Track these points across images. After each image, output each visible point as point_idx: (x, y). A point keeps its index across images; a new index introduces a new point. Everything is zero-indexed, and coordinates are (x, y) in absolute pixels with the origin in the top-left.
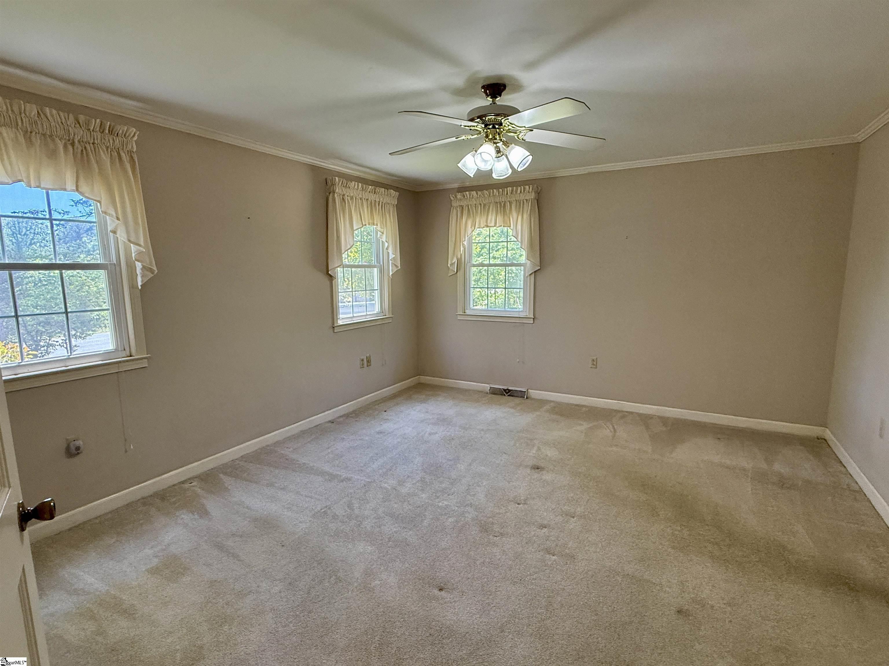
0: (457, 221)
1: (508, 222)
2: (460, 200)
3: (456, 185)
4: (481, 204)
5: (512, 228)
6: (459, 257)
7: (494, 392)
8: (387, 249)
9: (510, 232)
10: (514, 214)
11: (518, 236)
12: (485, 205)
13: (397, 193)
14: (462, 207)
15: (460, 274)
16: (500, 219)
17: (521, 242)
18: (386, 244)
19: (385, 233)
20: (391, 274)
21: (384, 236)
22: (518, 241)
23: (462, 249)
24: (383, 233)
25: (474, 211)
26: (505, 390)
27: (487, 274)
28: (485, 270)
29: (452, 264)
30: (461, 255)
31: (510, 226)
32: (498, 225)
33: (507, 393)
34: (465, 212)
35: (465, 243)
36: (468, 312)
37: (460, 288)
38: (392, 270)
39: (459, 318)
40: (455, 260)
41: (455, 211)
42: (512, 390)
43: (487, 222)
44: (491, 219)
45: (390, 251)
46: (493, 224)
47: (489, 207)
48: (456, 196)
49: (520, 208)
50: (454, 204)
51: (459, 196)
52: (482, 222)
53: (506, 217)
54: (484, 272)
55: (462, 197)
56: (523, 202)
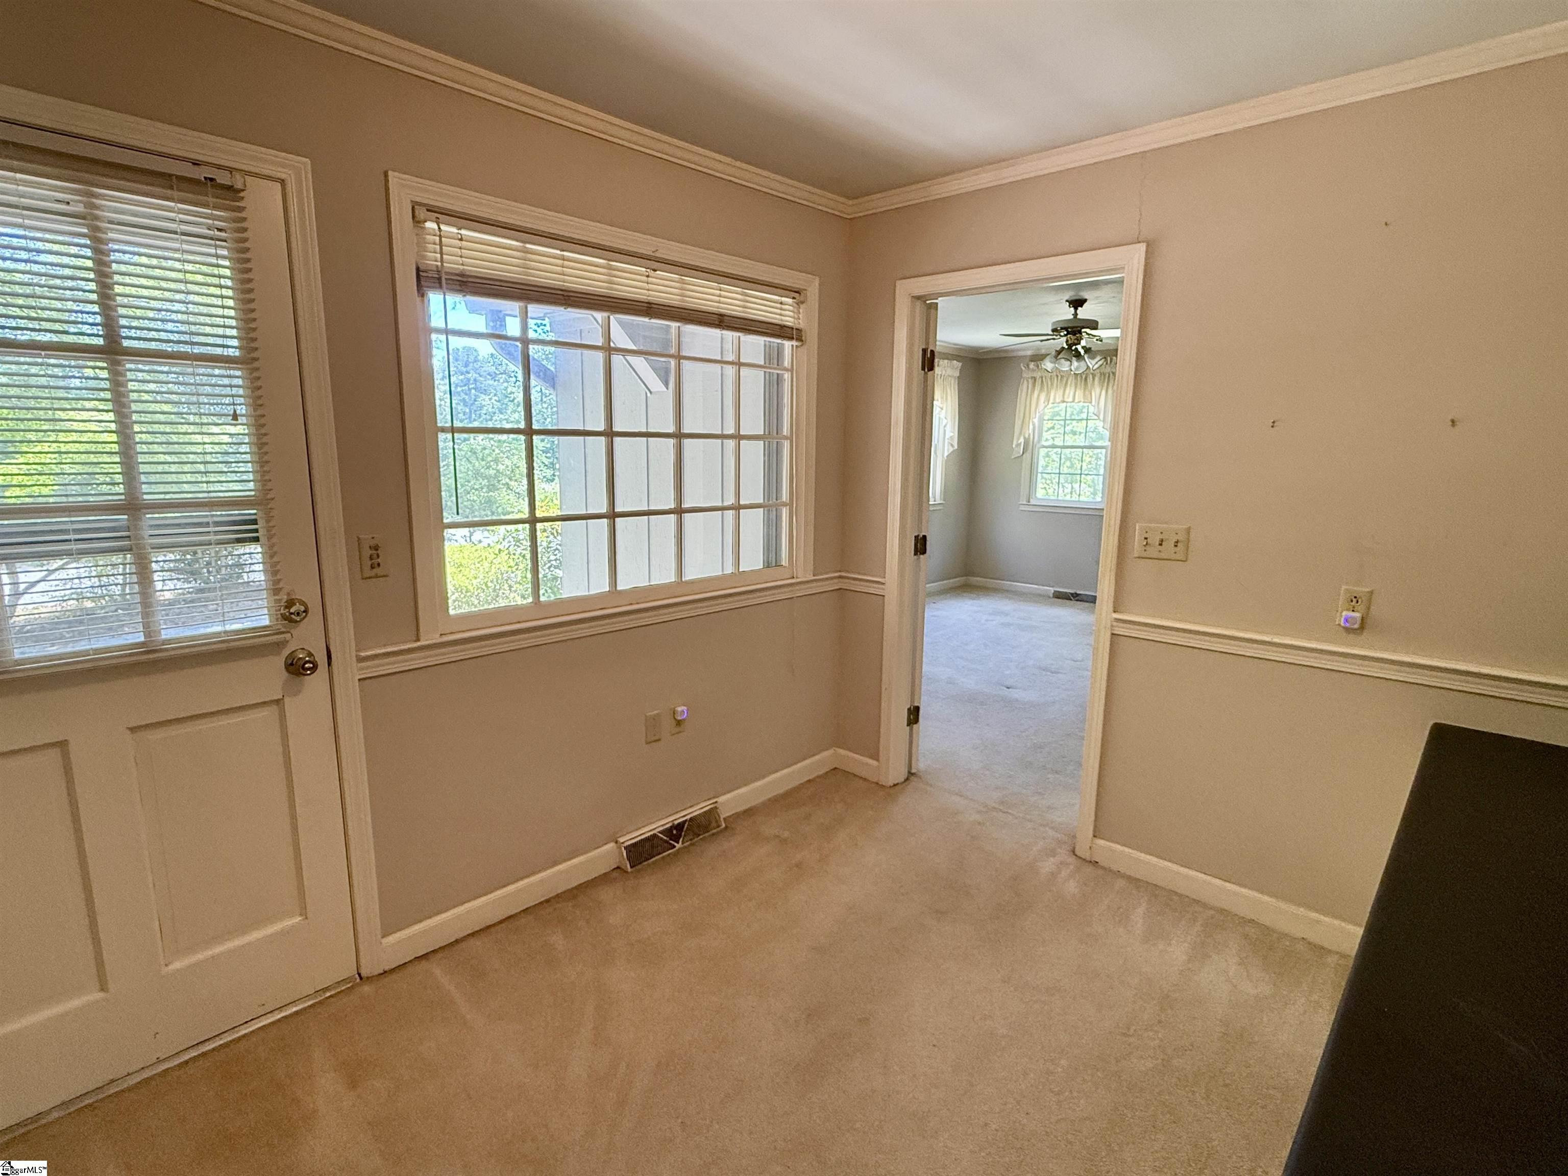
0: (1027, 395)
1: (1089, 396)
2: (1033, 370)
3: (1029, 353)
4: (1057, 376)
5: (1093, 403)
6: (1027, 436)
7: (1059, 596)
8: (945, 427)
9: (1092, 409)
10: (1098, 390)
11: (1100, 414)
12: (1062, 377)
13: (960, 364)
14: (1035, 379)
15: (1027, 456)
16: (1079, 393)
17: (1104, 421)
18: (945, 421)
19: (944, 408)
20: (946, 454)
21: (944, 411)
22: (1099, 419)
23: (1031, 427)
24: (942, 409)
25: (1049, 383)
26: (1072, 594)
27: (1058, 460)
28: (1056, 453)
29: (1018, 445)
30: (1029, 436)
31: (1091, 402)
32: (1076, 401)
33: (1074, 597)
34: (1039, 382)
35: (1036, 421)
36: (1033, 502)
37: (1025, 473)
38: (948, 450)
39: (1021, 509)
40: (1022, 440)
41: (1025, 382)
42: (1080, 594)
43: (1063, 397)
44: (1069, 393)
45: (948, 429)
46: (1071, 399)
47: (1067, 380)
48: (1028, 365)
49: (1104, 382)
50: (1025, 375)
51: (1032, 365)
52: (1057, 396)
53: (1087, 392)
54: (1054, 457)
55: (1035, 368)
56: (1109, 376)
